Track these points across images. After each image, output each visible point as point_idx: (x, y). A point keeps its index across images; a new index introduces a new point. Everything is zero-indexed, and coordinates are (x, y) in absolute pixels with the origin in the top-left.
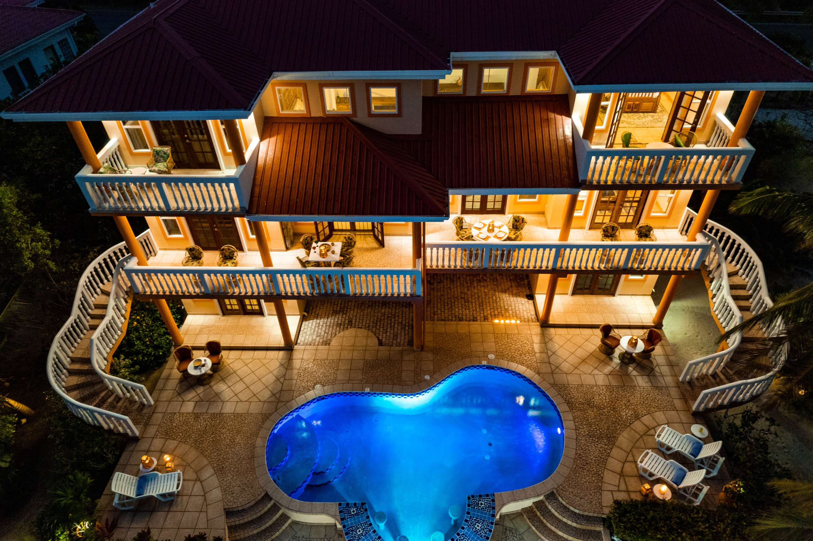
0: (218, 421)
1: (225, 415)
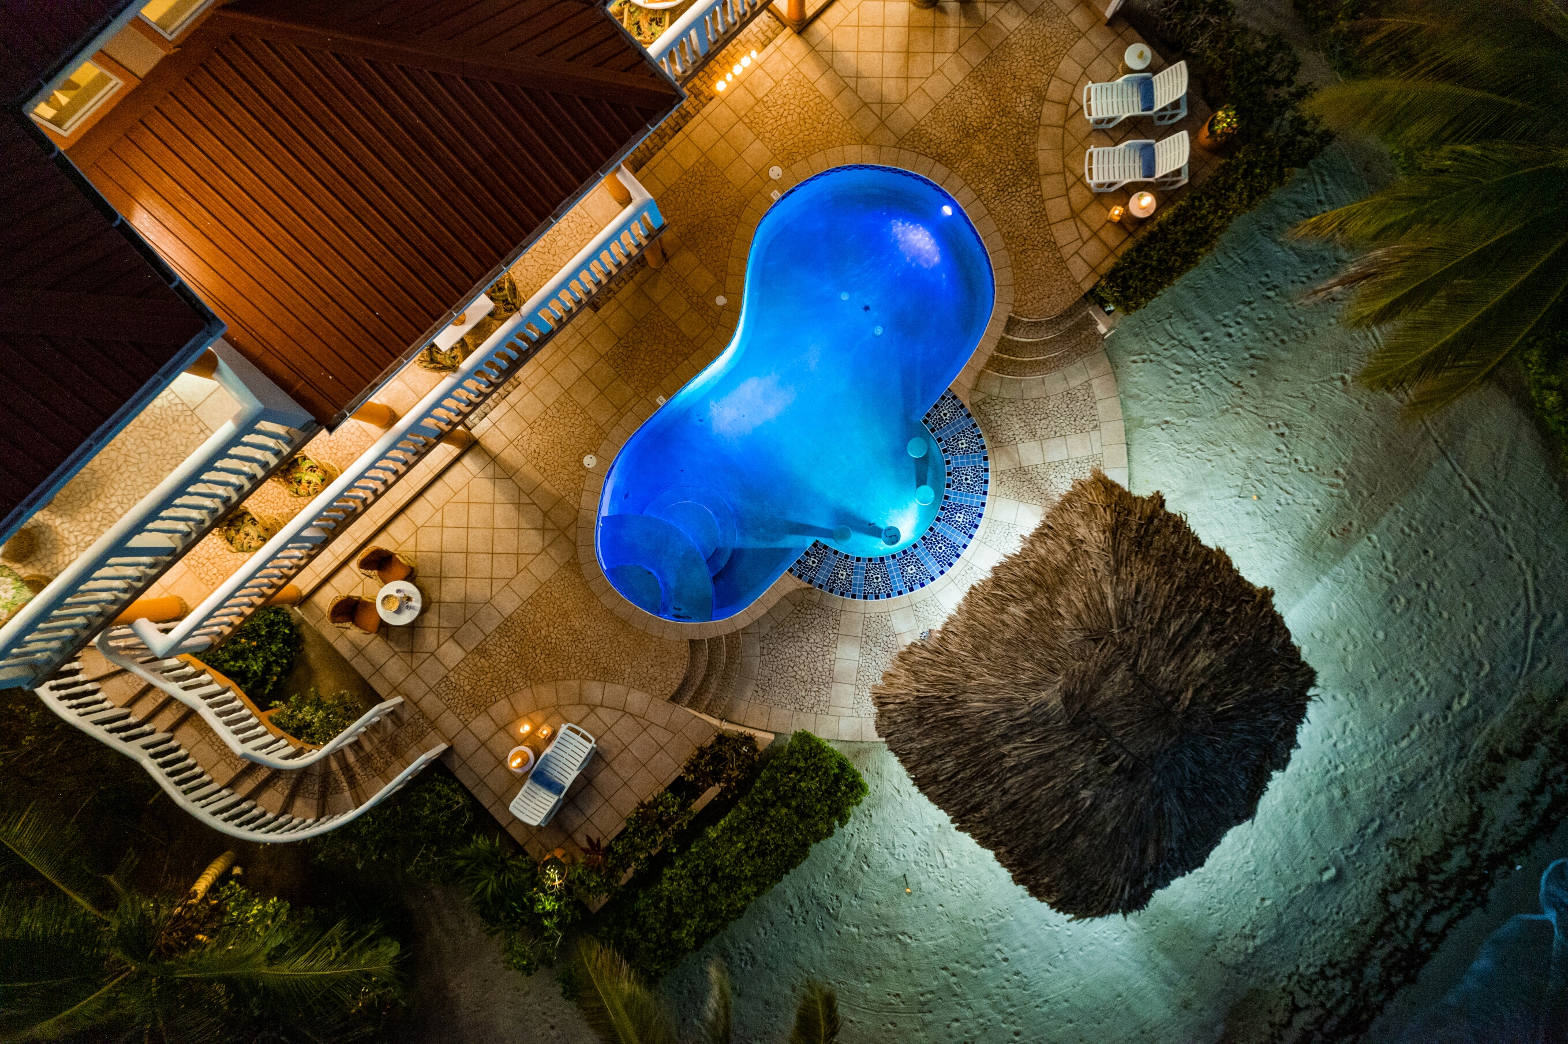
0: (518, 630)
1: (515, 615)
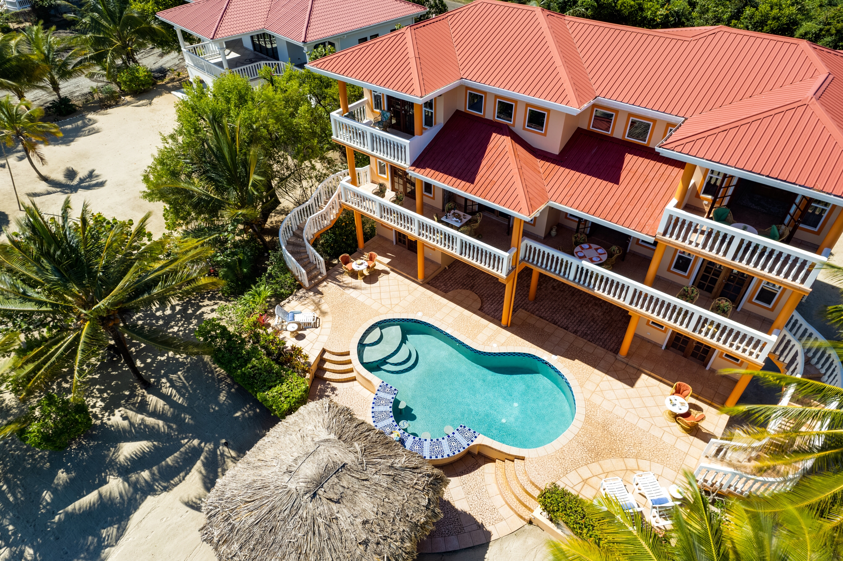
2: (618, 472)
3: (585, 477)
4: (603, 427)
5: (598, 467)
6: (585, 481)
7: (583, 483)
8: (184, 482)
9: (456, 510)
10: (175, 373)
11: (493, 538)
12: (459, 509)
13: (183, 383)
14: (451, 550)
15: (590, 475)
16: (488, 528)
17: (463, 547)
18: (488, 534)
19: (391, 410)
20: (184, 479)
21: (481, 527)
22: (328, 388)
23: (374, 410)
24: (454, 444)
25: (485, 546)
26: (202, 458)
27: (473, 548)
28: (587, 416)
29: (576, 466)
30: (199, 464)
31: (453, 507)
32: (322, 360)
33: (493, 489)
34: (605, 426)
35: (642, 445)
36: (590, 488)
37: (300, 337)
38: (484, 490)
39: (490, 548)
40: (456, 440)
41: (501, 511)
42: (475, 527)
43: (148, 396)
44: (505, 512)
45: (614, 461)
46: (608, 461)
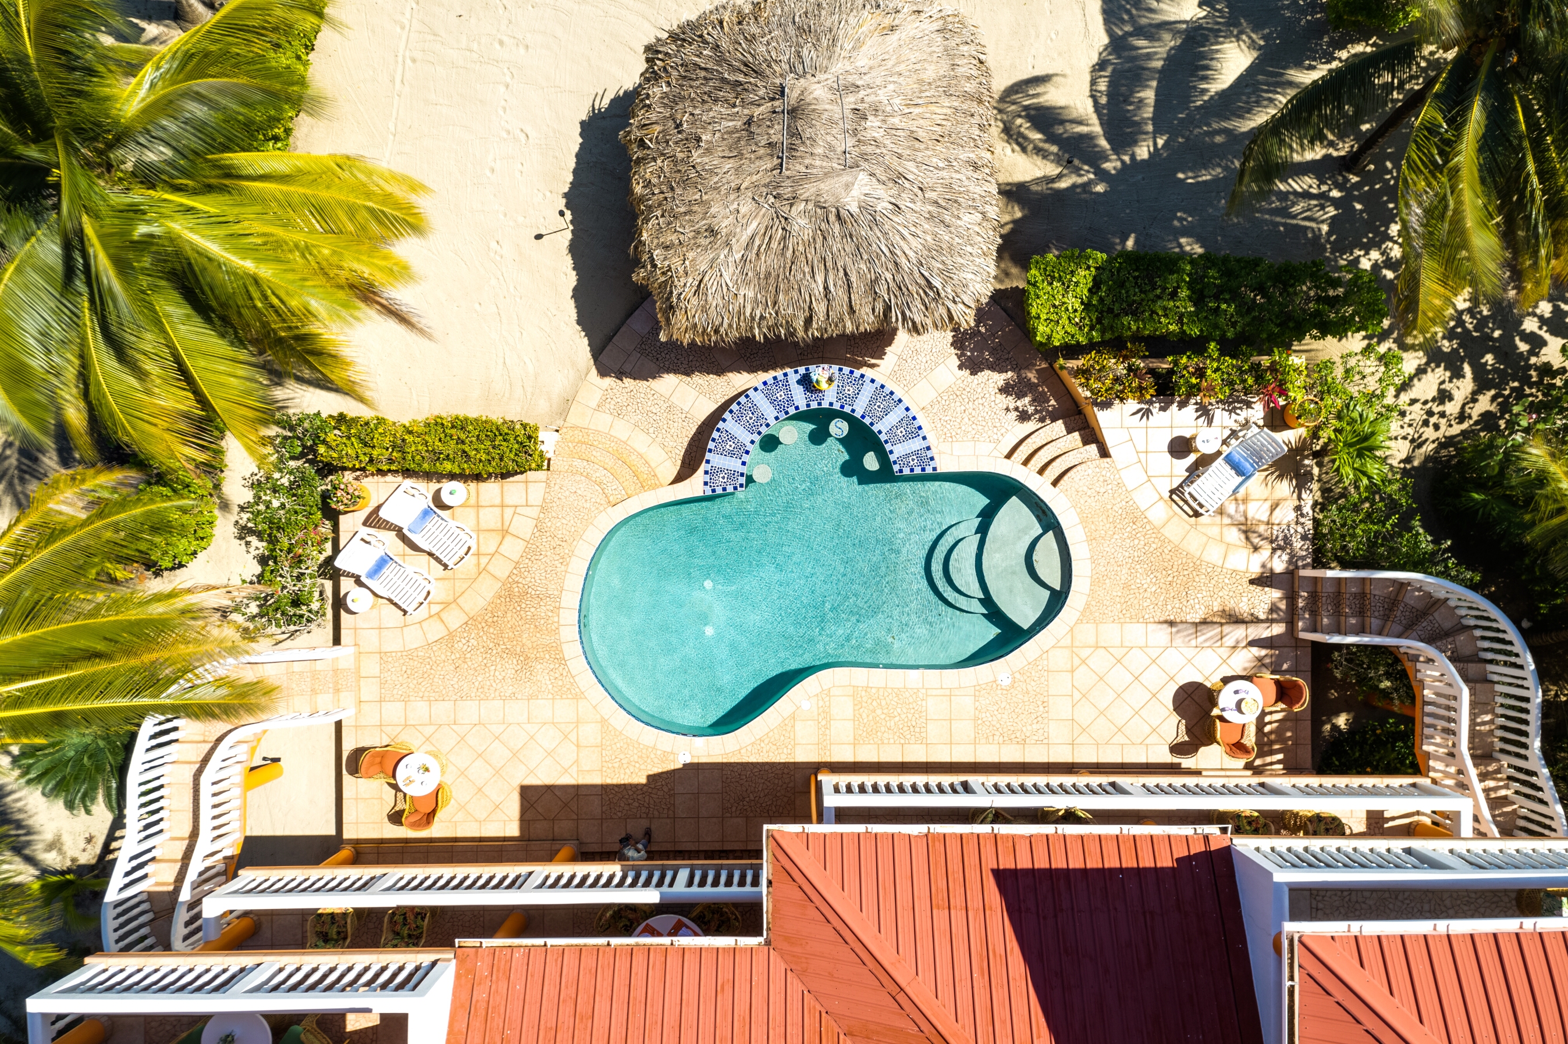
2: (465, 586)
3: (508, 539)
4: (527, 658)
5: (498, 574)
6: (504, 532)
7: (505, 528)
8: (1088, 93)
9: (668, 371)
10: (1333, 221)
11: (594, 371)
12: (665, 376)
13: (1295, 217)
14: (637, 312)
15: (502, 550)
16: (609, 381)
17: (623, 329)
18: (603, 372)
19: (875, 429)
20: (1092, 96)
21: (620, 375)
22: (1036, 412)
23: (902, 407)
24: (730, 446)
25: (597, 353)
26: (1103, 143)
27: (610, 339)
28: (562, 661)
29: (531, 551)
30: (1096, 128)
31: (676, 371)
32: (1091, 435)
33: (640, 442)
34: (525, 661)
35: (452, 668)
36: (492, 526)
37: (1180, 447)
38: (651, 430)
39: (589, 355)
40: (732, 454)
41: (608, 418)
42: (627, 367)
43: (1324, 151)
44: (603, 421)
45: (482, 603)
46: (489, 595)
